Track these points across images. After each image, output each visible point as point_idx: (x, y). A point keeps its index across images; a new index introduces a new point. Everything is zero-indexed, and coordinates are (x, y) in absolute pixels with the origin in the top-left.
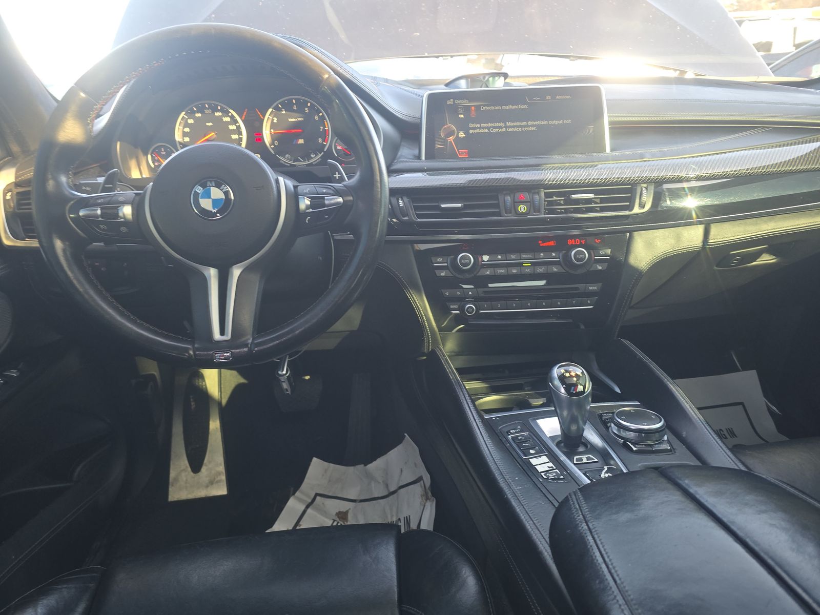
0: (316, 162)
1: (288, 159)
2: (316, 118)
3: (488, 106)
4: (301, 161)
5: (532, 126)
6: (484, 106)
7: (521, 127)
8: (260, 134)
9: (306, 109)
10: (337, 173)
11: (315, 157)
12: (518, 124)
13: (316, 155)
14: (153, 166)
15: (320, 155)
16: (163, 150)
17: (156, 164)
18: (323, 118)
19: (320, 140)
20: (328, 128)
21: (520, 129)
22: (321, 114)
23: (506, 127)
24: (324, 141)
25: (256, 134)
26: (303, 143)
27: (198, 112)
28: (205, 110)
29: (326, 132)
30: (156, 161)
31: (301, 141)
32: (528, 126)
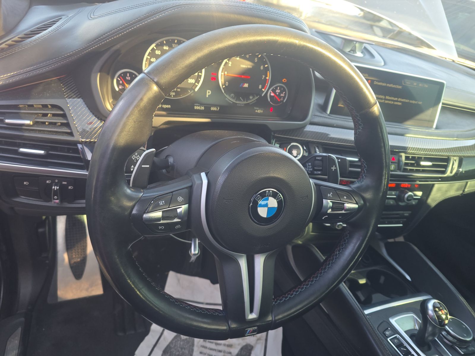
0: (252, 103)
1: (232, 98)
2: (262, 68)
3: (379, 82)
4: (242, 101)
5: (400, 102)
6: (377, 81)
7: (394, 101)
8: (215, 74)
9: (256, 59)
10: (334, 166)
11: (253, 98)
12: (393, 98)
13: (254, 97)
14: (117, 89)
15: (256, 98)
16: (128, 75)
17: (120, 87)
18: (266, 69)
19: (260, 87)
20: (269, 78)
21: (392, 102)
22: (266, 66)
23: (385, 99)
24: (262, 88)
25: (212, 74)
26: (247, 87)
27: (166, 45)
28: (173, 45)
29: (266, 81)
30: (121, 84)
31: (246, 85)
32: (397, 101)
